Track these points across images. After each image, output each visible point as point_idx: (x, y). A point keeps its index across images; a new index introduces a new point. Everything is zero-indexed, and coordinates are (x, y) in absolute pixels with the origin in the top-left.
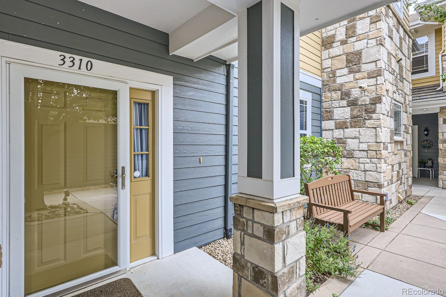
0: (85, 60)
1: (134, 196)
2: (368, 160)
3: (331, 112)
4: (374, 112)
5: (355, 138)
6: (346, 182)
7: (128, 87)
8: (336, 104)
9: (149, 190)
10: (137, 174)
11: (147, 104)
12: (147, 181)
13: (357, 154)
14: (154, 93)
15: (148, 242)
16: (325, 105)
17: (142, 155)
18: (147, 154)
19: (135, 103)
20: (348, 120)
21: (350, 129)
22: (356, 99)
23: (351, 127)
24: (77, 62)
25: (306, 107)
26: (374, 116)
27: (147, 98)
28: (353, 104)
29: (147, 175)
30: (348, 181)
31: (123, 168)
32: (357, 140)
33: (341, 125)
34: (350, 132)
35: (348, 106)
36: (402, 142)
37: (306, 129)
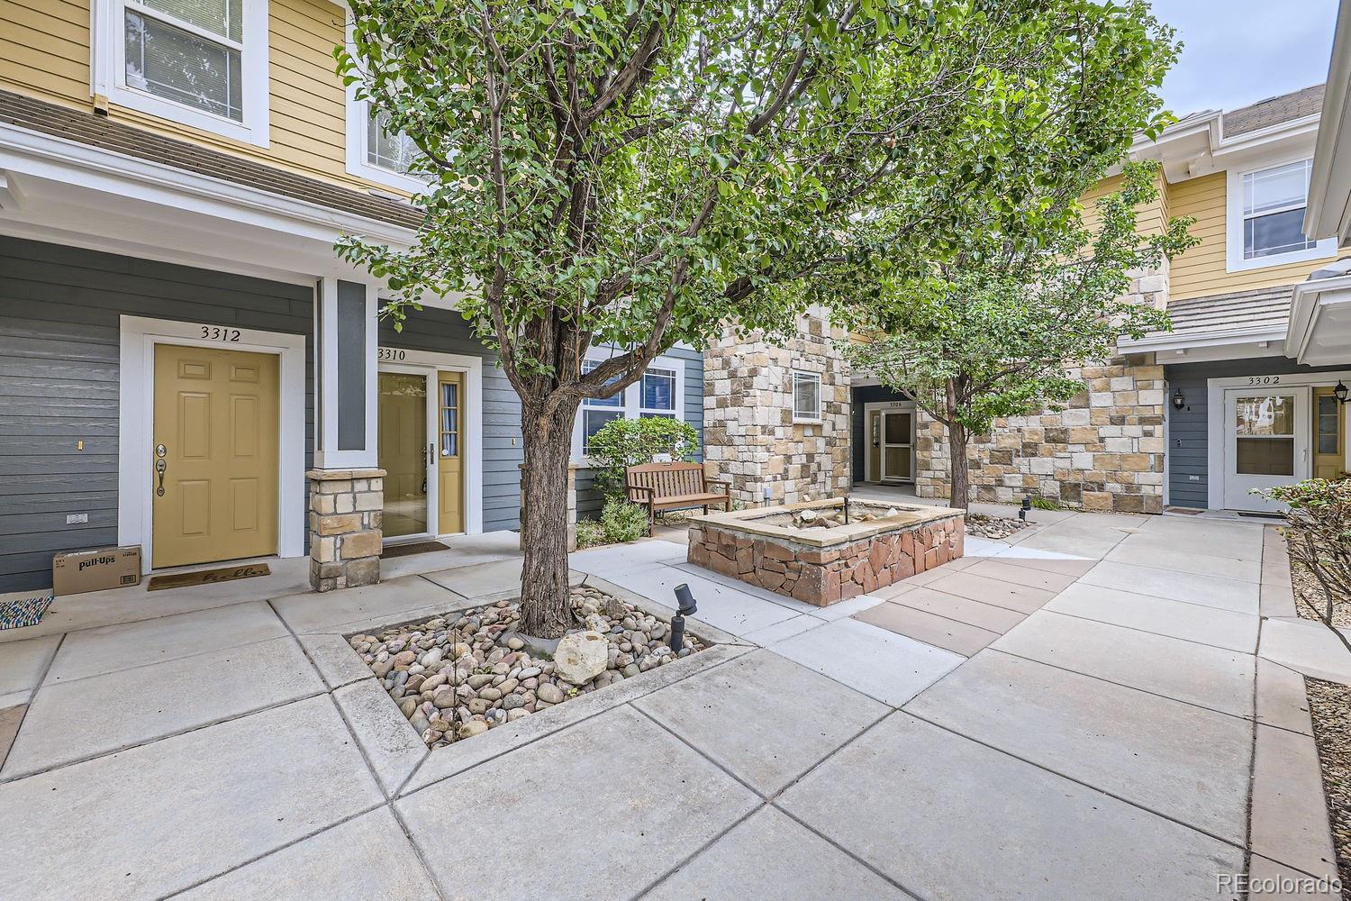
0: (399, 351)
1: (442, 473)
2: (746, 448)
3: (712, 385)
4: (751, 387)
5: (735, 420)
6: (695, 472)
7: (436, 370)
8: (718, 374)
9: (457, 468)
10: (445, 452)
11: (456, 385)
12: (455, 461)
13: (737, 441)
14: (462, 375)
15: (456, 517)
16: (707, 375)
17: (450, 435)
18: (456, 434)
19: (443, 384)
20: (728, 397)
21: (730, 408)
22: (736, 370)
23: (732, 406)
24: (392, 354)
25: (674, 380)
26: (751, 391)
27: (455, 380)
28: (732, 375)
29: (456, 454)
30: (700, 471)
31: (432, 445)
32: (736, 423)
33: (722, 404)
34: (731, 411)
35: (729, 378)
36: (820, 426)
37: (673, 408)
